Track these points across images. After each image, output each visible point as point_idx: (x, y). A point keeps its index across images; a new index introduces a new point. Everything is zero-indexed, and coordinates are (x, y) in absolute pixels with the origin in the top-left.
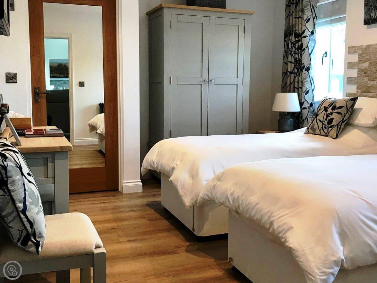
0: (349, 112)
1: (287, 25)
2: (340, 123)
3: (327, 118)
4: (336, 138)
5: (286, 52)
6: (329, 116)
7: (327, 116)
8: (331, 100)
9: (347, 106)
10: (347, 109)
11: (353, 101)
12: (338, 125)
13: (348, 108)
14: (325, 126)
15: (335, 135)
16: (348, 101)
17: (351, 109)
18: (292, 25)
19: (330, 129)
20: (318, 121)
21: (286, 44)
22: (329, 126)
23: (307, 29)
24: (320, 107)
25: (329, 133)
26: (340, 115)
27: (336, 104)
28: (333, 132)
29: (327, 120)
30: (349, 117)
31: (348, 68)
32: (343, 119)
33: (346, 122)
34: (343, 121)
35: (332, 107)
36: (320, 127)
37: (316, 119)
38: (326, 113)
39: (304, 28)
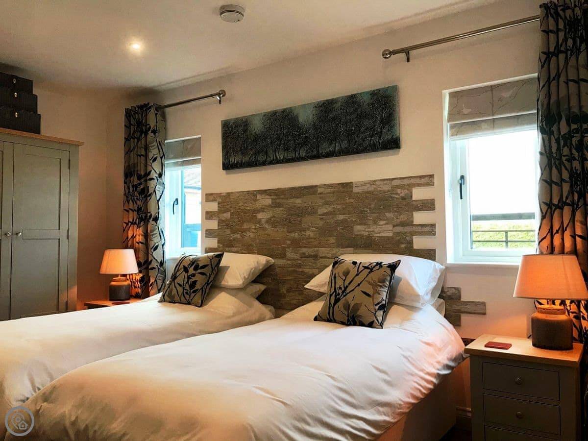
0: (214, 272)
1: (127, 164)
2: (205, 286)
3: (188, 281)
4: (201, 306)
5: (127, 197)
6: (191, 278)
7: (189, 278)
8: (191, 257)
9: (211, 265)
10: (212, 268)
11: (218, 259)
12: (202, 288)
13: (214, 266)
14: (186, 291)
15: (200, 301)
16: (213, 258)
17: (216, 268)
18: (134, 164)
19: (193, 295)
20: (177, 285)
21: (126, 187)
22: (192, 291)
23: (154, 170)
24: (178, 267)
25: (191, 300)
26: (205, 276)
27: (198, 262)
28: (198, 298)
29: (188, 283)
30: (214, 278)
31: (206, 218)
32: (208, 281)
33: (211, 283)
34: (208, 283)
35: (193, 266)
36: (180, 293)
37: (174, 283)
38: (187, 274)
39: (149, 168)
